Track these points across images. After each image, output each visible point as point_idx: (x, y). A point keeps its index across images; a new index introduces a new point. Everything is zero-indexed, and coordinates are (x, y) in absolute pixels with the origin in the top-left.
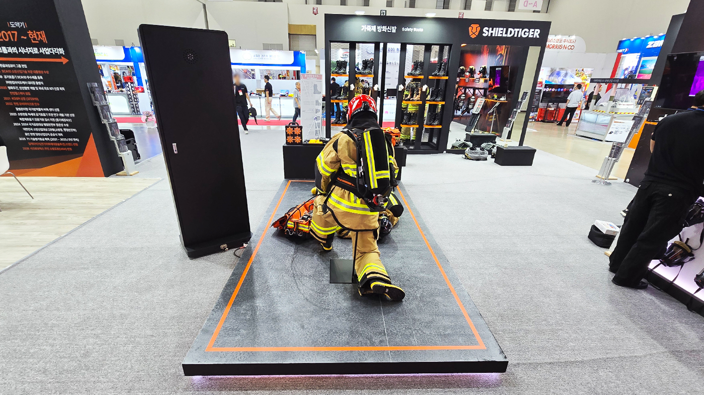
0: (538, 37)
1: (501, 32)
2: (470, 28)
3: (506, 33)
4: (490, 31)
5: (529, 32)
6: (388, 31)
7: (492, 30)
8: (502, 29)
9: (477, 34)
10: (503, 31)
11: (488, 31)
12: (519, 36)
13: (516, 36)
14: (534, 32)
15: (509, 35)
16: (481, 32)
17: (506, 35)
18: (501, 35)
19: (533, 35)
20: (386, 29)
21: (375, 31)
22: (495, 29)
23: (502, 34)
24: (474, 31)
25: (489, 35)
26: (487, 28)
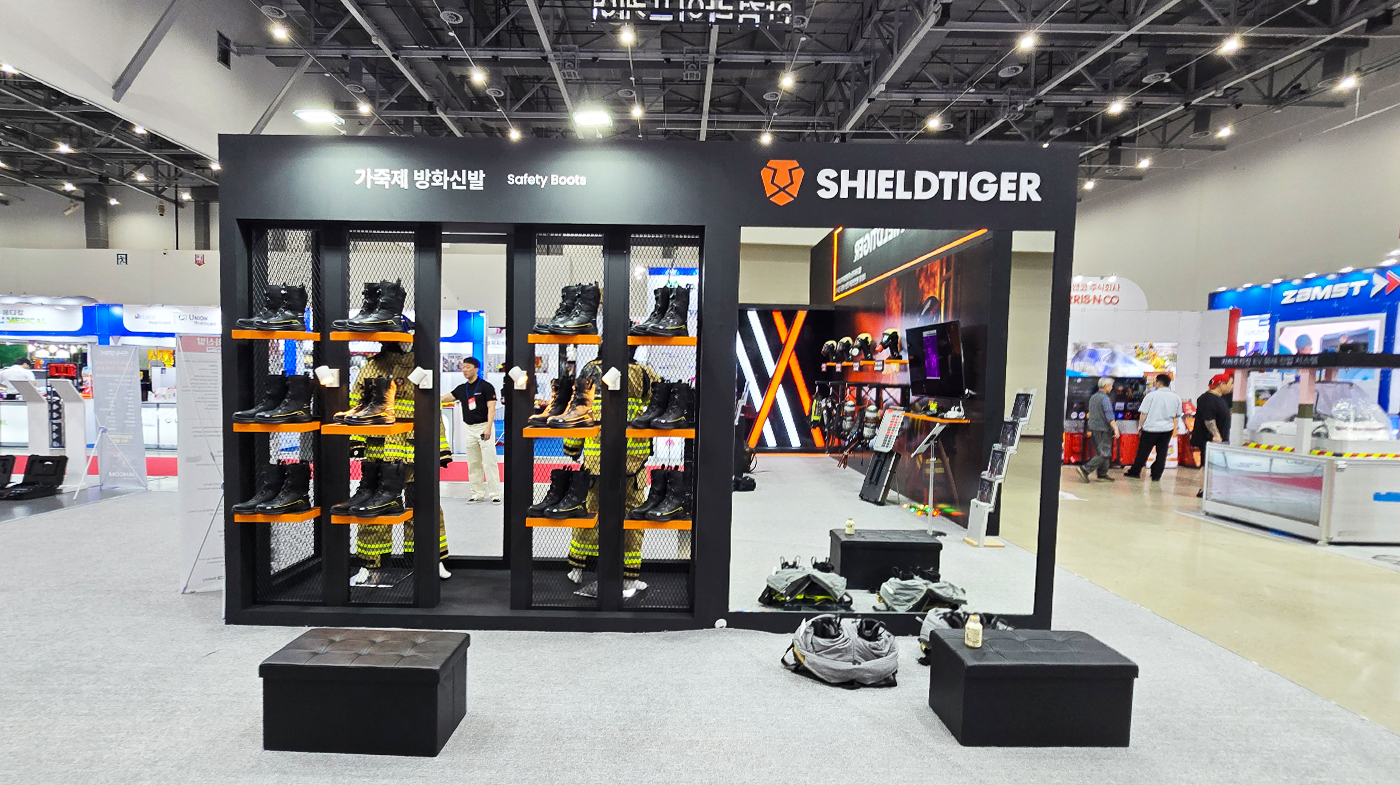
0: (1036, 198)
1: (890, 185)
2: (766, 174)
3: (909, 185)
4: (846, 183)
5: (998, 182)
6: (454, 186)
7: (853, 177)
8: (890, 174)
9: (795, 190)
10: (894, 180)
11: (837, 180)
12: (962, 196)
13: (947, 196)
14: (1017, 182)
15: (920, 195)
16: (810, 185)
17: (908, 196)
18: (889, 195)
19: (1017, 191)
20: (446, 179)
21: (405, 185)
22: (861, 173)
23: (894, 190)
24: (782, 180)
25: (844, 195)
26: (833, 174)
